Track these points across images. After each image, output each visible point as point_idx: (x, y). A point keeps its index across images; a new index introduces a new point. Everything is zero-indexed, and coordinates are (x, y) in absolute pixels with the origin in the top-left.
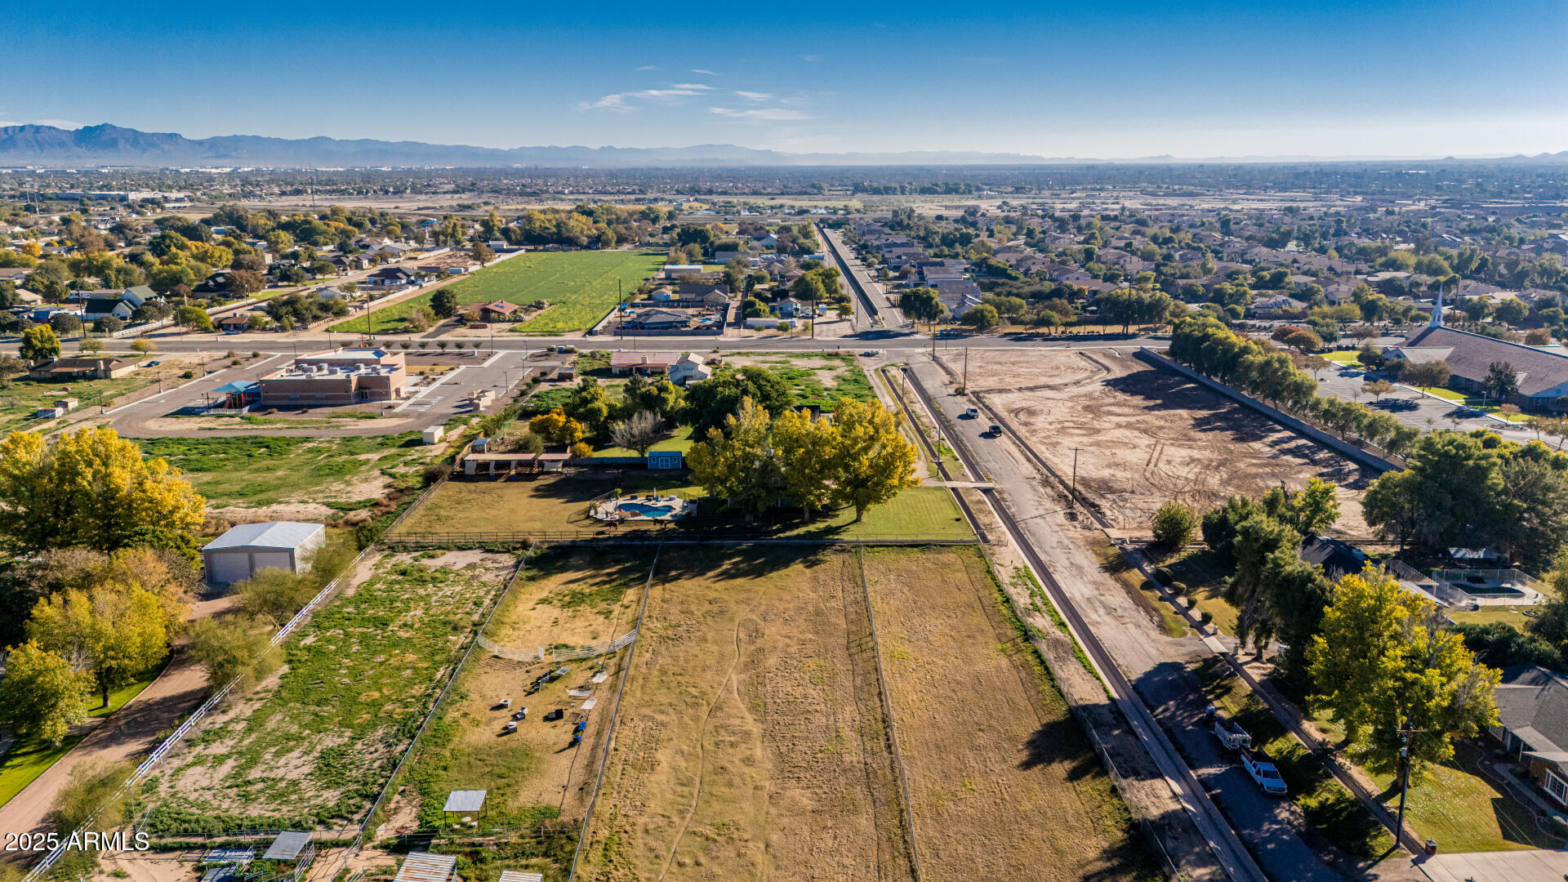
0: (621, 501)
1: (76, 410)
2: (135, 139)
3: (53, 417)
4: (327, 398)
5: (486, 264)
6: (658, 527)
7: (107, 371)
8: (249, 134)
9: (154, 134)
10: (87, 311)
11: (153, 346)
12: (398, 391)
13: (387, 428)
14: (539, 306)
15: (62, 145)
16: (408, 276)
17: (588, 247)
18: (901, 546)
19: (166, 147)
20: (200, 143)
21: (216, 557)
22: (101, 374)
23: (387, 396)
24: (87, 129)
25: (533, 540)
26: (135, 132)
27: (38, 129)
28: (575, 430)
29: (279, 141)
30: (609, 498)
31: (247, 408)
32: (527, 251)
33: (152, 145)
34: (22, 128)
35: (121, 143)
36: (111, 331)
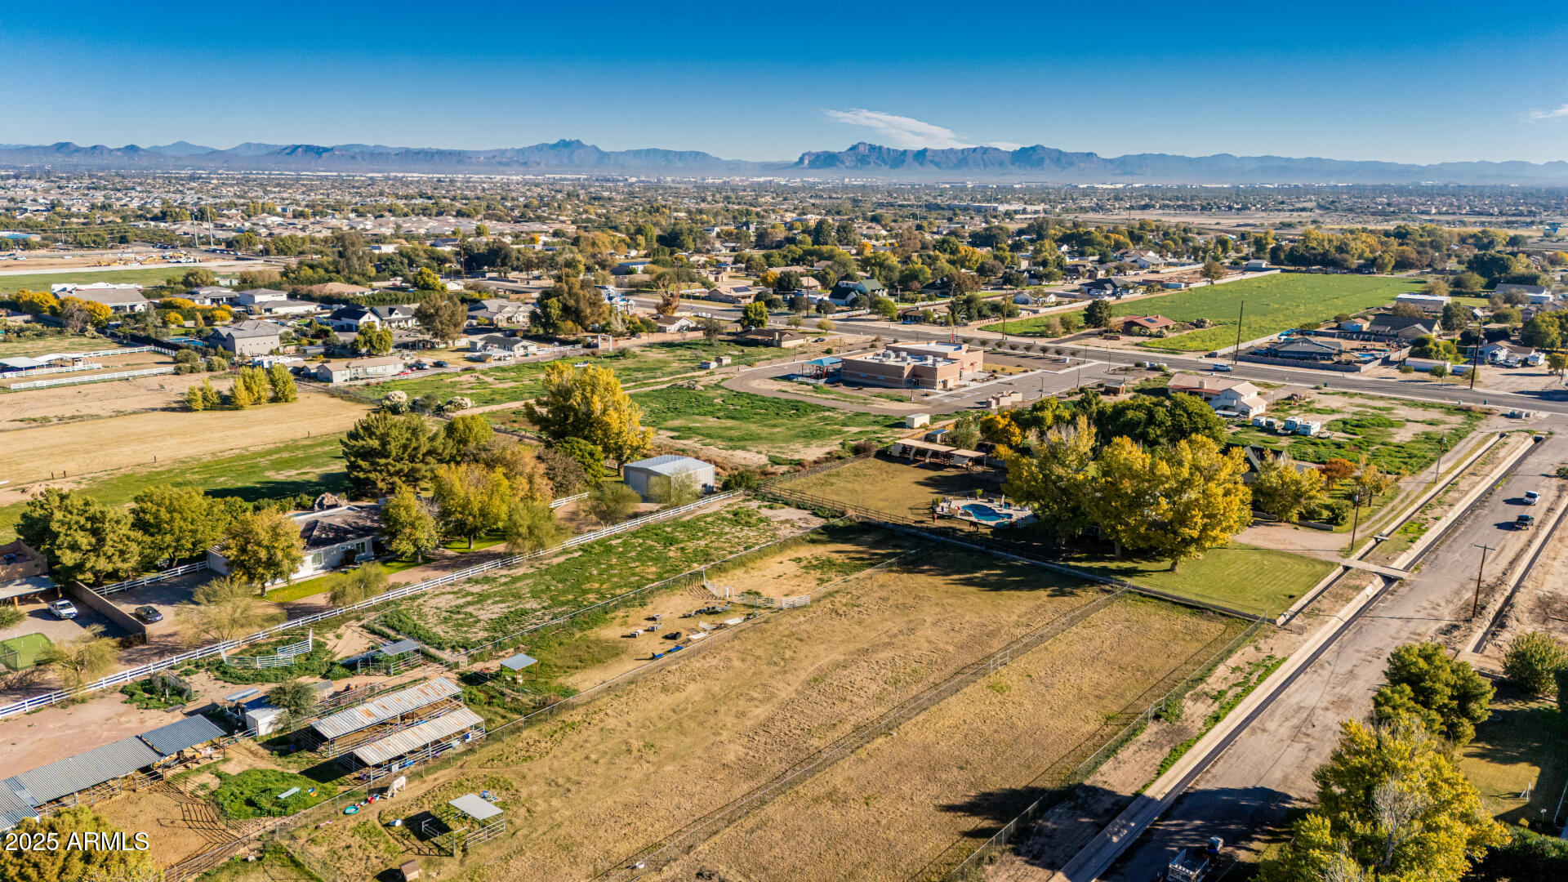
0: (978, 502)
1: (727, 365)
2: (1060, 158)
3: (708, 368)
4: (886, 380)
5: (1216, 282)
6: (972, 529)
7: (780, 341)
8: (1157, 153)
9: (1074, 154)
10: (831, 297)
11: (834, 327)
12: (945, 383)
13: (891, 410)
14: (1199, 324)
15: (1001, 164)
16: (1115, 287)
17: (1359, 270)
18: (1175, 603)
19: (1082, 165)
20: (1111, 161)
21: (631, 473)
22: (775, 343)
23: (932, 385)
24: (1023, 149)
25: (851, 513)
26: (1060, 152)
27: (985, 150)
28: (1013, 435)
29: (1183, 158)
30: (965, 496)
31: (824, 380)
32: (1283, 271)
33: (1071, 164)
34: (975, 150)
35: (1047, 161)
36: (826, 313)
